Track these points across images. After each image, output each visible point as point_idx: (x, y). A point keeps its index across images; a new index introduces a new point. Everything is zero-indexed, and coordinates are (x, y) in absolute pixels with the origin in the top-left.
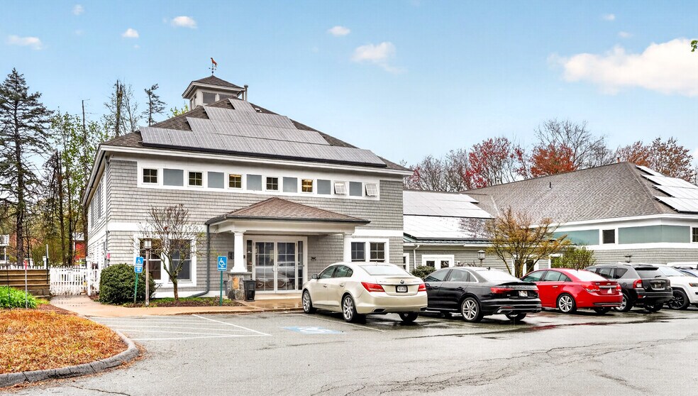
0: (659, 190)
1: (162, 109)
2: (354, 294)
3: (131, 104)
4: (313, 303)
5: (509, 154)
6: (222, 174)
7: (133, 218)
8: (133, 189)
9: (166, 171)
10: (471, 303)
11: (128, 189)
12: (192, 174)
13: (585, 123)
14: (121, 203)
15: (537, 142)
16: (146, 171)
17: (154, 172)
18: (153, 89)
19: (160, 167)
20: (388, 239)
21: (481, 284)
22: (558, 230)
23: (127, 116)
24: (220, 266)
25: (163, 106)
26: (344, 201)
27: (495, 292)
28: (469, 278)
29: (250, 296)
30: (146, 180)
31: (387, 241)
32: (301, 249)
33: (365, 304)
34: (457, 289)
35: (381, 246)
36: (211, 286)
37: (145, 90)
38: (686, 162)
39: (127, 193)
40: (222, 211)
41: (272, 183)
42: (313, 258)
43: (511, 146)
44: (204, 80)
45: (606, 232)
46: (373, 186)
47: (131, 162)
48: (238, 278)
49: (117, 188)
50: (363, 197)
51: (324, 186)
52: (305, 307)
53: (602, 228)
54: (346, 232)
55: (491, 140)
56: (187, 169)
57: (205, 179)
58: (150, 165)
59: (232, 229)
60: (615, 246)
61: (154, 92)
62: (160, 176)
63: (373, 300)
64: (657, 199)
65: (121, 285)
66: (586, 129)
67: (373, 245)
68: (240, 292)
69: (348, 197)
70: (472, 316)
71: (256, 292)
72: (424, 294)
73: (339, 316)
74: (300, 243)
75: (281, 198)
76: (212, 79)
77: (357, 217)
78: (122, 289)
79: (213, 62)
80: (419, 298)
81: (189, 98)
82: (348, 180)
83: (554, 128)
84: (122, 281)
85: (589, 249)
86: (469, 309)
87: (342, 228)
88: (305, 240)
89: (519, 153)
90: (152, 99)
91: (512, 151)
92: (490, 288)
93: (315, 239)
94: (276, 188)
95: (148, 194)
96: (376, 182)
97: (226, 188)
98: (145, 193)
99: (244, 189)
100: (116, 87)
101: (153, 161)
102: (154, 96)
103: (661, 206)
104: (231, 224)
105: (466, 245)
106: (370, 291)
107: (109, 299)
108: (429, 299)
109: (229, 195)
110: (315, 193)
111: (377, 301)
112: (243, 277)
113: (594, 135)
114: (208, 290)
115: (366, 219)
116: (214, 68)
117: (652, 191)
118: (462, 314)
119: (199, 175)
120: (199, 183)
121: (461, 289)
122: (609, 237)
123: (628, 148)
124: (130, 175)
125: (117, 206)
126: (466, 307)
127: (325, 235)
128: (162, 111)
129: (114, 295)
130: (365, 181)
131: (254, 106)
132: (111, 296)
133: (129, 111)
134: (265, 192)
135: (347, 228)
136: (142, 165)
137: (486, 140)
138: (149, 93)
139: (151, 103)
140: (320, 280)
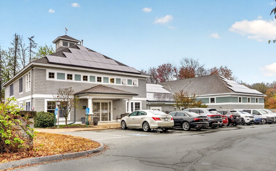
0: (228, 84)
1: (36, 46)
2: (149, 122)
3: (22, 43)
4: (127, 125)
5: (172, 70)
6: (80, 75)
7: (44, 92)
8: (44, 81)
9: (58, 73)
10: (186, 124)
11: (42, 81)
12: (68, 75)
13: (198, 60)
14: (39, 86)
15: (181, 66)
16: (50, 74)
17: (53, 74)
18: (32, 38)
19: (56, 72)
20: (141, 101)
21: (190, 117)
22: (198, 98)
23: (20, 48)
24: (87, 112)
25: (36, 45)
26: (125, 87)
27: (195, 120)
28: (185, 115)
29: (95, 124)
30: (50, 77)
31: (141, 102)
32: (110, 105)
33: (154, 125)
34: (181, 119)
35: (139, 104)
36: (76, 120)
37: (28, 38)
38: (230, 75)
39: (42, 82)
40: (80, 90)
41: (99, 79)
42: (115, 109)
43: (172, 67)
44: (62, 36)
45: (211, 99)
46: (136, 81)
47: (44, 70)
48: (90, 117)
49: (38, 80)
50: (132, 85)
51: (118, 80)
52: (122, 127)
53: (210, 98)
54: (130, 98)
55: (165, 64)
56: (66, 73)
57: (73, 77)
58: (52, 71)
59: (88, 97)
60: (215, 104)
61: (32, 39)
62: (56, 75)
63: (157, 124)
64: (228, 88)
65: (45, 120)
66: (198, 62)
67: (136, 104)
68: (91, 122)
69: (127, 85)
70: (187, 128)
71: (98, 122)
72: (173, 121)
73: (141, 130)
74: (110, 103)
75: (103, 85)
76: (66, 36)
77: (133, 93)
78: (45, 121)
79: (66, 30)
80: (171, 123)
81: (55, 43)
82: (127, 78)
83: (187, 61)
84: (45, 118)
85: (207, 105)
86: (186, 126)
87: (128, 97)
88: (111, 101)
89: (175, 70)
90: (31, 42)
91: (173, 69)
92: (194, 119)
93: (115, 101)
94: (100, 81)
95: (51, 83)
96: (137, 80)
97: (82, 81)
98: (50, 83)
99: (89, 81)
100: (15, 36)
101: (53, 69)
102: (32, 41)
103: (230, 90)
104: (87, 95)
105: (166, 103)
106: (156, 120)
107: (40, 126)
108: (174, 123)
109: (83, 84)
110: (115, 84)
111: (158, 124)
112: (92, 116)
113: (201, 64)
114: (75, 122)
115: (137, 94)
116: (67, 32)
117: (226, 85)
118: (183, 128)
119: (71, 75)
120: (71, 79)
121: (182, 119)
122: (212, 100)
123: (212, 69)
124: (43, 75)
125: (38, 88)
126: (184, 125)
127: (119, 100)
128: (36, 47)
129: (42, 124)
130: (133, 79)
131: (87, 49)
132: (41, 125)
133: (21, 46)
134: (96, 83)
135: (130, 97)
136: (48, 71)
137: (163, 64)
138: (30, 39)
139: (31, 44)
140: (130, 117)
